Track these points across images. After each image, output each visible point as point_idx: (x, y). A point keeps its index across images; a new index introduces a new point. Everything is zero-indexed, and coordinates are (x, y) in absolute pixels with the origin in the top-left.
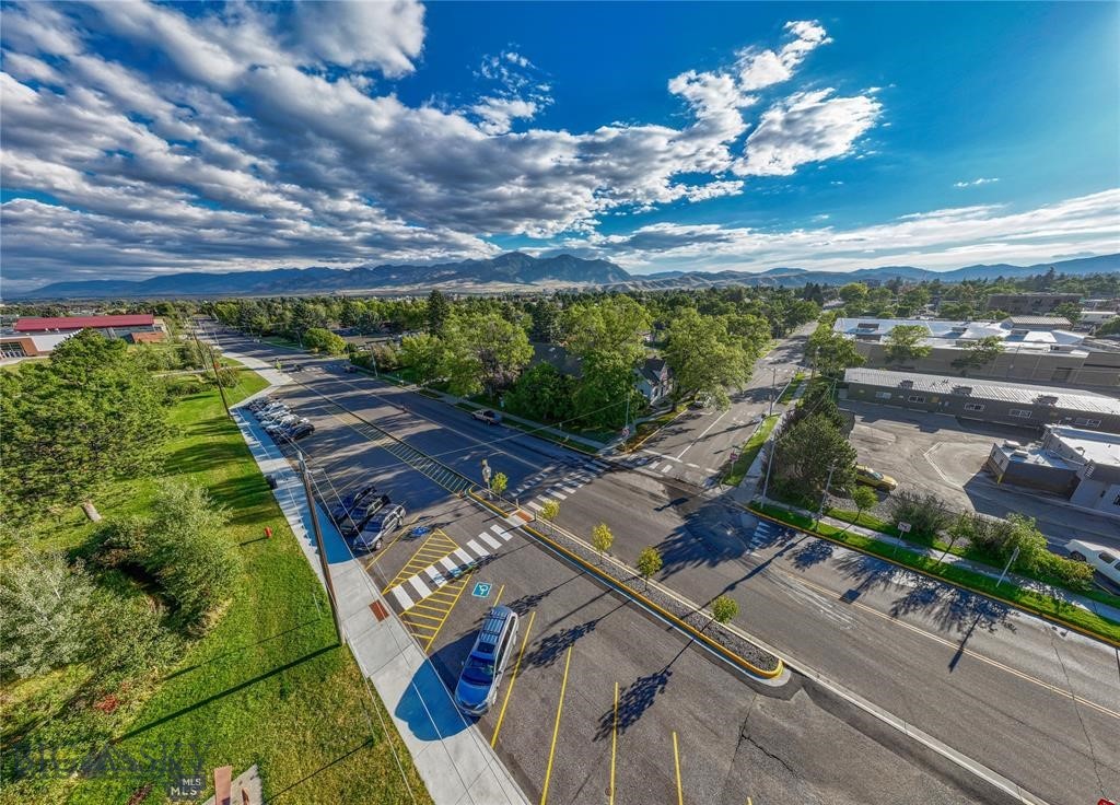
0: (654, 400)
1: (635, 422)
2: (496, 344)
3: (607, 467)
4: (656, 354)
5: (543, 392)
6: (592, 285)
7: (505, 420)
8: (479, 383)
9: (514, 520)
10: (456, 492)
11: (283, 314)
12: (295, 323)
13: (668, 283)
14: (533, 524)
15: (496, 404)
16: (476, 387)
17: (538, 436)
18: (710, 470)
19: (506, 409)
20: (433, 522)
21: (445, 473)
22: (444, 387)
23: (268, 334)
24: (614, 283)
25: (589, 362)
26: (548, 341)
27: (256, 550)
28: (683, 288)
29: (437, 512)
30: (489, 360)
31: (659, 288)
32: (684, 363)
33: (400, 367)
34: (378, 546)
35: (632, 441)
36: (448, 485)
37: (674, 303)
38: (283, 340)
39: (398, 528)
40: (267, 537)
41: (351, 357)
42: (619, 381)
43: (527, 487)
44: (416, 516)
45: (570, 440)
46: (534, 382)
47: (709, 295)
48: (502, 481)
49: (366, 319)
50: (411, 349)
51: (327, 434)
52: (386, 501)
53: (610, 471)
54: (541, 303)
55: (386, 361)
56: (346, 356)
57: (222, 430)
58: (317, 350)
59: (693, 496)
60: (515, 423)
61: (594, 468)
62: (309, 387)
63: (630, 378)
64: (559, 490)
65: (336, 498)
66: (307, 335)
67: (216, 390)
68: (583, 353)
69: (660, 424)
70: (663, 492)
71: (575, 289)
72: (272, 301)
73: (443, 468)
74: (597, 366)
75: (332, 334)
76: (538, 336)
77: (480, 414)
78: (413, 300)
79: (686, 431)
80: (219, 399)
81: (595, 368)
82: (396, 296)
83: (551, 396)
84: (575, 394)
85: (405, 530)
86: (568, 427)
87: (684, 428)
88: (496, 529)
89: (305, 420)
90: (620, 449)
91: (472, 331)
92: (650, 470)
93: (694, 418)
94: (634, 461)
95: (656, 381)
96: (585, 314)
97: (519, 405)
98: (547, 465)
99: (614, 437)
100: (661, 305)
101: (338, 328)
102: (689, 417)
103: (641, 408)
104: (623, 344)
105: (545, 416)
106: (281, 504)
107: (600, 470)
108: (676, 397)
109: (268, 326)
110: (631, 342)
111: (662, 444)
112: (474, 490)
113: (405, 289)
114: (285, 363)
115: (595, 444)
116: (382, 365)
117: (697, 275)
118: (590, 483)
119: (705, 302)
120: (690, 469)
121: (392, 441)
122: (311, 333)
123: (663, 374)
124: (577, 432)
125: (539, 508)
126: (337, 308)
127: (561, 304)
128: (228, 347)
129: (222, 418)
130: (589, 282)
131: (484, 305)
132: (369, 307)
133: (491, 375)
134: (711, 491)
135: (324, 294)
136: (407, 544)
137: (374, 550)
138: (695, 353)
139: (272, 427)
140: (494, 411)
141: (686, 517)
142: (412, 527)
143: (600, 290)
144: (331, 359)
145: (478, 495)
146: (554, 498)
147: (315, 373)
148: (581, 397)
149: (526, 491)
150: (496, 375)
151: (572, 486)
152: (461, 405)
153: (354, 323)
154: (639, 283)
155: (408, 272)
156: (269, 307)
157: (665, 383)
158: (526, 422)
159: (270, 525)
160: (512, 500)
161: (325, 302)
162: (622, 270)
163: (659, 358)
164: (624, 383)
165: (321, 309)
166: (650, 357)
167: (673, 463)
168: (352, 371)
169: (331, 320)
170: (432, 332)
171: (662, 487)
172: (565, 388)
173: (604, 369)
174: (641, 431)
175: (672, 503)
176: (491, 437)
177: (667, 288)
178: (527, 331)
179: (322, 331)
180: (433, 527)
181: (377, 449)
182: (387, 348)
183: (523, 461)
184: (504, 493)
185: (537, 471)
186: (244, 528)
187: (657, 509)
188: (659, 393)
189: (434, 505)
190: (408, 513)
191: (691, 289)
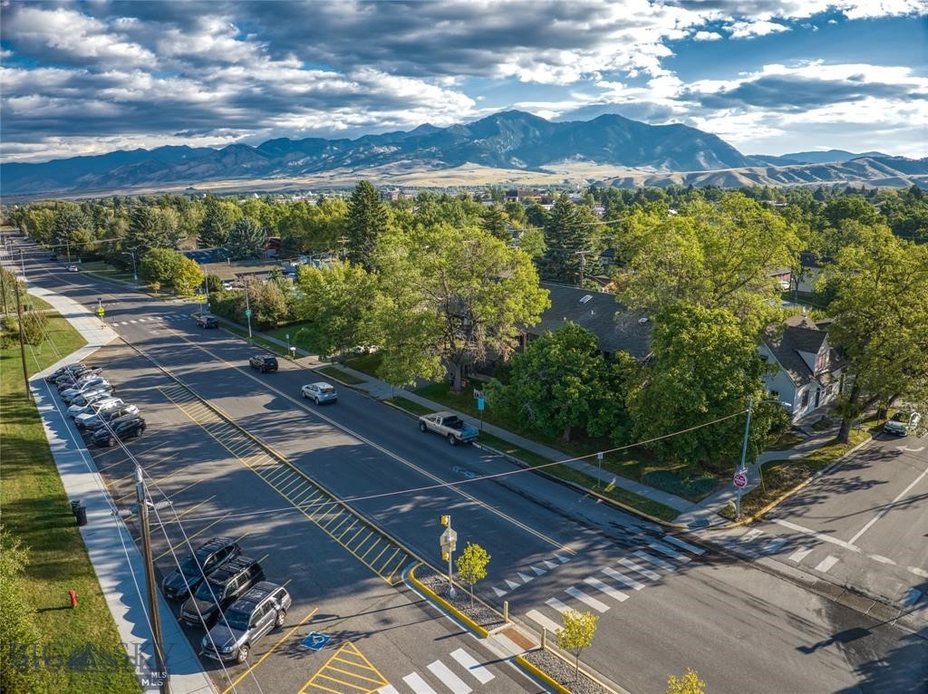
0: (799, 413)
1: (761, 458)
2: (476, 284)
3: (699, 552)
4: (804, 316)
5: (566, 385)
6: (663, 172)
7: (484, 437)
8: (437, 359)
9: (499, 642)
10: (385, 574)
11: (116, 224)
12: (131, 240)
13: (823, 172)
14: (538, 657)
15: (467, 403)
16: (432, 367)
17: (554, 477)
18: (916, 571)
19: (486, 415)
20: (340, 628)
21: (364, 534)
22: (370, 365)
23: (90, 257)
24: (709, 169)
25: (666, 329)
26: (573, 280)
27: (56, 625)
28: (852, 184)
29: (347, 609)
30: (458, 315)
31: (802, 183)
32: (867, 338)
33: (293, 323)
34: (243, 657)
35: (752, 499)
36: (369, 559)
37: (838, 213)
38: (111, 269)
39: (277, 629)
40: (71, 607)
41: (210, 300)
42: (729, 371)
43: (526, 579)
44: (308, 612)
45: (617, 489)
46: (548, 364)
47: (908, 202)
48: (477, 561)
49: (241, 232)
50: (314, 291)
51: (163, 437)
52: (256, 574)
53: (703, 560)
54: (563, 208)
55: (268, 310)
56: (202, 299)
57: (17, 414)
58: (157, 286)
59: (881, 625)
60: (503, 445)
61: (669, 551)
62: (141, 350)
63: (755, 364)
64: (593, 591)
65: (170, 558)
66: (147, 259)
67: (15, 348)
68: (651, 308)
69: (814, 467)
70: (819, 612)
71: (629, 181)
72: (101, 203)
73: (362, 523)
74: (685, 336)
75: (185, 258)
76: (555, 270)
77: (435, 421)
78: (320, 201)
79: (869, 484)
80: (18, 363)
81: (680, 342)
82: (292, 192)
83: (582, 393)
84: (634, 393)
85: (288, 635)
86: (613, 462)
87: (865, 478)
88: (462, 656)
89: (132, 409)
90: (726, 515)
91: (432, 258)
92: (790, 564)
93: (884, 457)
94: (756, 544)
95: (805, 371)
96: (662, 230)
97: (514, 408)
98: (567, 538)
99: (712, 488)
100: (809, 216)
101: (194, 248)
102: (874, 455)
103: (776, 429)
104: (738, 293)
105: (566, 436)
106: (91, 553)
107: (682, 558)
108: (846, 413)
109: (92, 244)
110: (755, 289)
111: (816, 510)
112: (421, 573)
113: (306, 181)
114: (111, 307)
115: (672, 501)
116: (261, 317)
117: (880, 161)
118: (657, 584)
119: (900, 216)
120: (877, 567)
121: (271, 460)
122: (153, 256)
123: (821, 360)
124: (633, 473)
125: (551, 626)
126: (196, 214)
127: (600, 210)
128: (36, 278)
129: (18, 396)
130: (658, 166)
131: (448, 208)
132: (247, 210)
133: (460, 345)
134: (915, 614)
135: (177, 189)
136: (292, 661)
137: (235, 662)
138: (890, 320)
139: (85, 417)
140: (462, 416)
141: (863, 669)
142: (302, 630)
143: (679, 182)
144: (178, 302)
145: (427, 584)
146: (585, 609)
147: (154, 327)
148: (648, 399)
149: (524, 588)
150: (472, 347)
151: (620, 586)
152: (399, 401)
153: (220, 240)
154: (761, 171)
155: (314, 149)
156: (98, 212)
157: (825, 380)
158: (526, 444)
159: (77, 586)
160: (497, 603)
161: (178, 204)
162: (725, 146)
163: (811, 325)
164: (741, 374)
165: (172, 214)
166: (793, 322)
167: (840, 553)
168: (212, 327)
169: (184, 233)
170: (354, 259)
171: (815, 602)
172: (611, 380)
173: (699, 344)
174: (772, 481)
175: (838, 638)
176: (456, 469)
177: (819, 183)
178: (536, 260)
179: (170, 254)
180: (341, 637)
181: (244, 474)
182: (271, 285)
183: (520, 525)
184: (481, 587)
185: (550, 549)
186: (41, 586)
187: (804, 650)
188: (812, 401)
189: (341, 595)
190: (296, 603)
191: (869, 187)
